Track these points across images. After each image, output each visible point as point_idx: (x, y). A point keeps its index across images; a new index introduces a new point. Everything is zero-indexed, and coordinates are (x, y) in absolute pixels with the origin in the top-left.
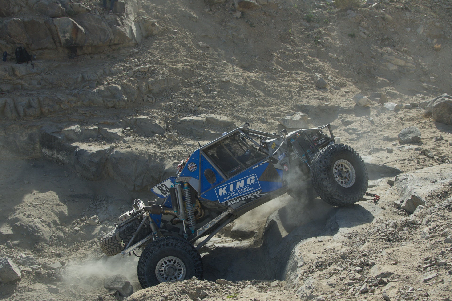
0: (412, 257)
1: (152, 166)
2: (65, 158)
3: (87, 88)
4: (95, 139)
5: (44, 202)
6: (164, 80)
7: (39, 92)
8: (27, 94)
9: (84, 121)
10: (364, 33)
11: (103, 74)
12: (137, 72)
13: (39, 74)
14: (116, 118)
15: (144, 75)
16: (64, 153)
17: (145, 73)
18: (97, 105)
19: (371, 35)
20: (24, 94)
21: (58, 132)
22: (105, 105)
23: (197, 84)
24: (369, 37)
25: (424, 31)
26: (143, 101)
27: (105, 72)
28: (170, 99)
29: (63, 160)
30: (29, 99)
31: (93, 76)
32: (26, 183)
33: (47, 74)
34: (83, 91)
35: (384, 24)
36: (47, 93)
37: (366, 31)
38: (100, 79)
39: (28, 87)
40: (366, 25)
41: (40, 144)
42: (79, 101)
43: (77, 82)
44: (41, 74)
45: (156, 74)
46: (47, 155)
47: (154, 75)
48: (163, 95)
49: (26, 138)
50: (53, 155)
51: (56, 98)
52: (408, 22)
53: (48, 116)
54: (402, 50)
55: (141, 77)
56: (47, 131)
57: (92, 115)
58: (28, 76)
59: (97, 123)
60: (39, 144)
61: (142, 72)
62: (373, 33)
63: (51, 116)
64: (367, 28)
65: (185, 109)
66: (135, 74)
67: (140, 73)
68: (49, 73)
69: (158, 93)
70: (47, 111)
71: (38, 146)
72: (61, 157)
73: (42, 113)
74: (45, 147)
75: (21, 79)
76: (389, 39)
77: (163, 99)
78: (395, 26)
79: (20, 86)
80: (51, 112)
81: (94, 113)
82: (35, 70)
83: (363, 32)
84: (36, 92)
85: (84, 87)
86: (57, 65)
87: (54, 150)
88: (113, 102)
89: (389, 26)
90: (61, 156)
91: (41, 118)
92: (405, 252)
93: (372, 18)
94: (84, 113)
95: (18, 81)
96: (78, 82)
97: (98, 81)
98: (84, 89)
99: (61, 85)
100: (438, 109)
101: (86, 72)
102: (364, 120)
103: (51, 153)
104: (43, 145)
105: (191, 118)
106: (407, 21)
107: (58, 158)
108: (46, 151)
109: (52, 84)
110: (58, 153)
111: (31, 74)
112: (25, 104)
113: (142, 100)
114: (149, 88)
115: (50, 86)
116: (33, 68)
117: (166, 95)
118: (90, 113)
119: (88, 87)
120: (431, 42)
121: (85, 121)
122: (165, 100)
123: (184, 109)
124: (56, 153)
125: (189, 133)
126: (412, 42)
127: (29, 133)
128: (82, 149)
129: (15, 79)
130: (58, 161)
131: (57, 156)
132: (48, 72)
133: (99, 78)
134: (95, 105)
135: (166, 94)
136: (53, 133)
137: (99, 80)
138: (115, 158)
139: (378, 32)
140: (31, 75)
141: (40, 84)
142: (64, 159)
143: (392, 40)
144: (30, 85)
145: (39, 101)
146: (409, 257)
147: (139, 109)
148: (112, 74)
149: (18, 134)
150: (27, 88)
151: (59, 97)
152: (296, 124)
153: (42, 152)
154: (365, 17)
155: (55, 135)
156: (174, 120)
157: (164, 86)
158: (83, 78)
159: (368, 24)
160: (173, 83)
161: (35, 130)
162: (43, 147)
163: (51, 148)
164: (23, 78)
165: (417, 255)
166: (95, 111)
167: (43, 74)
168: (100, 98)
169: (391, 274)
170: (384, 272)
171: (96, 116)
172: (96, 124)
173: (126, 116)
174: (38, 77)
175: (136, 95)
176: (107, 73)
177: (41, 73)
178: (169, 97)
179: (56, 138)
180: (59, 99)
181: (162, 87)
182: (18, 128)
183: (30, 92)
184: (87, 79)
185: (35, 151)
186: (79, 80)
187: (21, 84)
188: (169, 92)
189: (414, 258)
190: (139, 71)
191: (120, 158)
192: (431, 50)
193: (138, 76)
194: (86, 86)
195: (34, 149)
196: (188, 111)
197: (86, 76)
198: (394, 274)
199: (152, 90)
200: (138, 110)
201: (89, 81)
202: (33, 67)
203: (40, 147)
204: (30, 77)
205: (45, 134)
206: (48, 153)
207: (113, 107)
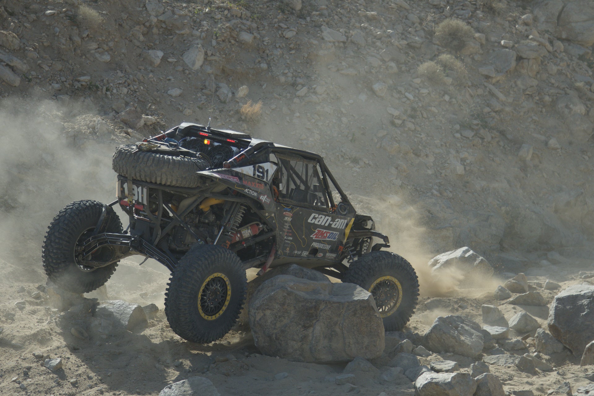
10: (12, 68)
19: (33, 73)
24: (30, 80)
25: (205, 59)
35: (77, 39)
37: (17, 62)
40: (17, 41)
52: (155, 30)
54: (142, 122)
62: (39, 66)
64: (21, 52)
76: (97, 87)
78: (111, 44)
83: (7, 65)
89: (94, 46)
93: (33, 16)
100: (268, 312)
102: (29, 368)
106: (150, 27)
120: (230, 95)
126: (171, 96)
139: (59, 66)
143: (107, 90)
154: (11, 14)
159: (21, 37)
192: (233, 120)
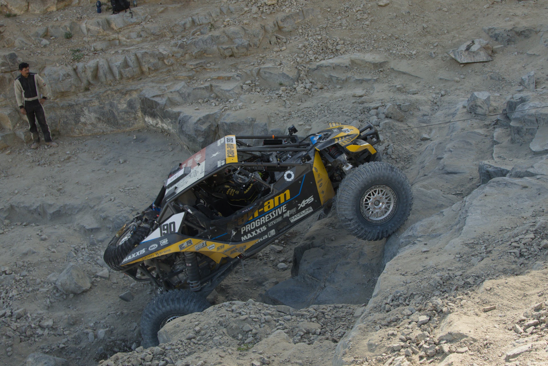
0: (524, 298)
1: (272, 131)
2: (170, 126)
3: (198, 35)
4: (205, 100)
5: (138, 186)
6: (298, 13)
7: (137, 47)
8: (123, 51)
9: (193, 77)
11: (219, 14)
12: (263, 7)
13: (139, 24)
14: (233, 70)
15: (271, 9)
16: (168, 122)
17: (273, 6)
18: (211, 56)
20: (120, 51)
21: (160, 96)
22: (221, 55)
23: (343, 13)
26: (271, 44)
27: (221, 12)
28: (306, 37)
29: (168, 129)
30: (126, 58)
31: (206, 18)
32: (121, 162)
33: (148, 22)
34: (193, 39)
36: (147, 47)
38: (215, 22)
39: (127, 42)
41: (142, 111)
42: (187, 53)
43: (185, 29)
44: (142, 24)
45: (288, 6)
46: (151, 125)
47: (284, 8)
48: (298, 33)
49: (125, 106)
50: (157, 124)
51: (157, 53)
53: (149, 76)
55: (267, 13)
56: (147, 96)
57: (205, 69)
58: (126, 28)
59: (210, 79)
60: (140, 111)
61: (270, 5)
63: (152, 75)
65: (324, 49)
66: (261, 10)
67: (267, 7)
68: (152, 21)
69: (291, 31)
70: (148, 69)
71: (140, 114)
72: (166, 126)
73: (142, 73)
74: (148, 115)
75: (118, 33)
77: (297, 39)
79: (117, 42)
80: (152, 70)
81: (207, 66)
82: (134, 20)
84: (134, 47)
85: (193, 34)
86: (162, 9)
87: (157, 118)
88: (230, 50)
90: (166, 124)
91: (141, 79)
92: (517, 288)
94: (193, 67)
95: (114, 36)
96: (187, 29)
97: (212, 25)
98: (193, 37)
99: (165, 35)
101: (197, 14)
103: (155, 121)
104: (145, 112)
105: (331, 61)
107: (163, 127)
108: (149, 120)
109: (154, 35)
110: (162, 121)
111: (130, 25)
112: (121, 64)
113: (269, 42)
114: (278, 26)
115: (152, 38)
116: (132, 17)
117: (302, 33)
118: (202, 66)
119: (198, 33)
121: (195, 78)
122: (298, 39)
123: (322, 50)
124: (160, 122)
125: (328, 82)
127: (128, 99)
128: (187, 114)
129: (111, 33)
130: (163, 131)
131: (161, 125)
132: (150, 20)
133: (213, 20)
134: (208, 56)
135: (300, 31)
136: (154, 97)
137: (212, 23)
138: (226, 123)
140: (130, 27)
141: (141, 36)
142: (170, 128)
144: (128, 39)
145: (137, 59)
146: (520, 298)
147: (264, 55)
148: (232, 12)
149: (115, 102)
150: (125, 43)
151: (161, 50)
152: (474, 56)
153: (145, 122)
155: (156, 99)
156: (309, 66)
157: (299, 21)
158: (193, 22)
160: (311, 15)
161: (135, 95)
162: (145, 114)
163: (153, 115)
164: (120, 31)
165: (534, 294)
166: (208, 63)
167: (143, 23)
168: (215, 46)
169: (462, 336)
170: (452, 331)
171: (209, 70)
172: (208, 80)
173: (247, 65)
174: (138, 28)
175: (261, 37)
176: (225, 12)
177: (142, 22)
178: (305, 35)
179: (157, 104)
180: (160, 53)
181: (296, 22)
182: (115, 94)
183: (127, 49)
184: (198, 23)
185: (137, 121)
186: (188, 25)
187: (118, 39)
188: (305, 29)
189: (527, 301)
190: (266, 5)
191: (232, 123)
193: (264, 11)
194: (197, 32)
195: (135, 119)
196: (328, 51)
197: (197, 20)
198: (467, 337)
199: (283, 28)
200: (262, 56)
201: (201, 25)
202: (132, 15)
203: (142, 115)
204: (129, 28)
205: (145, 99)
206: (151, 122)
207: (231, 56)
